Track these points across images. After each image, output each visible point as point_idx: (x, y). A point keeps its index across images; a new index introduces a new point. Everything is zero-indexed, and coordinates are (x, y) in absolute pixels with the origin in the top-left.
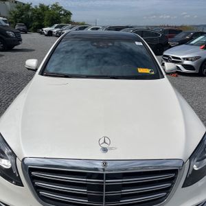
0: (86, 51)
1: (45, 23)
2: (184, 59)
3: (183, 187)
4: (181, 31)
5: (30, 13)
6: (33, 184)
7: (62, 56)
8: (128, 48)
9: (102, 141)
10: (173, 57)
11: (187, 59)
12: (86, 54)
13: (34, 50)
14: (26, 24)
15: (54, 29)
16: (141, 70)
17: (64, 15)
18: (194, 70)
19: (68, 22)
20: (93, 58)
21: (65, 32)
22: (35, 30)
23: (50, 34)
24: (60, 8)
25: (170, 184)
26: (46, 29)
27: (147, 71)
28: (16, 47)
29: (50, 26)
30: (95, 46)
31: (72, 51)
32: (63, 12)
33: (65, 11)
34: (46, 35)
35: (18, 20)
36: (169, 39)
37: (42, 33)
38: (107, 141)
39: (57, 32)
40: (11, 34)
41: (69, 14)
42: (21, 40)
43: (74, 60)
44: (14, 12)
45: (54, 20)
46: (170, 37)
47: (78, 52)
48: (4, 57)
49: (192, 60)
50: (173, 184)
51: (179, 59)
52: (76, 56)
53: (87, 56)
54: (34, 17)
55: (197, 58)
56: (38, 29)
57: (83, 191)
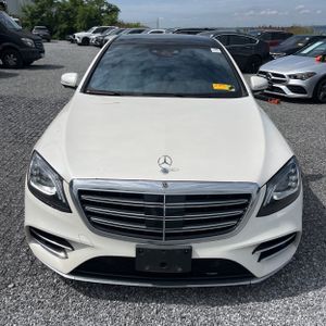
0: (142, 64)
1: (78, 25)
2: (290, 76)
3: (258, 216)
4: (291, 35)
5: (54, 10)
6: (84, 208)
7: (107, 72)
8: (205, 59)
9: (162, 161)
10: (274, 75)
11: (295, 77)
12: (142, 68)
13: (62, 67)
14: (48, 27)
15: (92, 35)
16: (217, 87)
17: (106, 11)
18: (305, 93)
19: (114, 23)
20: (153, 73)
21: (110, 38)
22: (62, 37)
23: (86, 41)
25: (241, 212)
26: (80, 35)
27: (226, 87)
28: (35, 63)
29: (86, 30)
30: (154, 54)
31: (121, 64)
32: (105, 8)
33: (110, 6)
34: (80, 44)
35: (37, 21)
36: (271, 48)
37: (73, 41)
38: (168, 160)
39: (97, 40)
40: (29, 42)
42: (43, 52)
43: (123, 77)
44: (30, 8)
45: (91, 20)
46: (272, 45)
47: (130, 65)
48: (19, 77)
49: (302, 79)
50: (245, 211)
51: (283, 76)
52: (127, 71)
53: (144, 71)
54: (61, 17)
55: (309, 75)
56: (67, 34)
57: (141, 215)
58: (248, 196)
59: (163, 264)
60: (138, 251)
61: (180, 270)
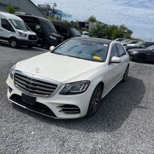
3: (59, 94)
9: (37, 69)
24: (125, 28)
27: (98, 58)
32: (126, 31)
35: (96, 34)
41: (131, 32)
44: (94, 29)
45: (118, 36)
54: (106, 33)
57: (25, 83)
58: (56, 86)
59: (28, 101)
60: (22, 94)
61: (32, 104)
